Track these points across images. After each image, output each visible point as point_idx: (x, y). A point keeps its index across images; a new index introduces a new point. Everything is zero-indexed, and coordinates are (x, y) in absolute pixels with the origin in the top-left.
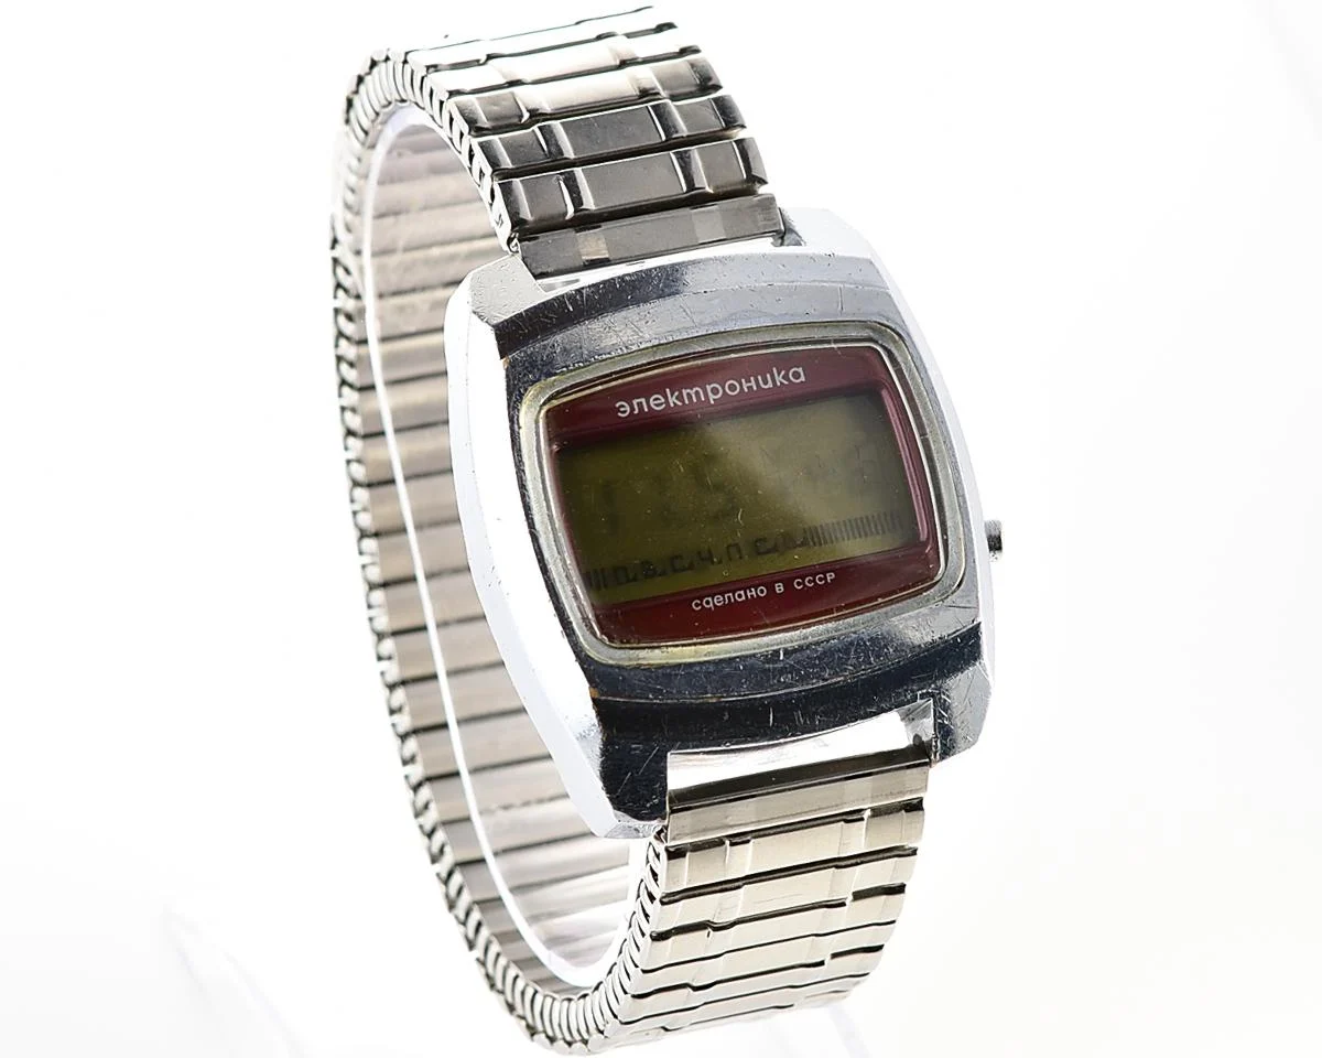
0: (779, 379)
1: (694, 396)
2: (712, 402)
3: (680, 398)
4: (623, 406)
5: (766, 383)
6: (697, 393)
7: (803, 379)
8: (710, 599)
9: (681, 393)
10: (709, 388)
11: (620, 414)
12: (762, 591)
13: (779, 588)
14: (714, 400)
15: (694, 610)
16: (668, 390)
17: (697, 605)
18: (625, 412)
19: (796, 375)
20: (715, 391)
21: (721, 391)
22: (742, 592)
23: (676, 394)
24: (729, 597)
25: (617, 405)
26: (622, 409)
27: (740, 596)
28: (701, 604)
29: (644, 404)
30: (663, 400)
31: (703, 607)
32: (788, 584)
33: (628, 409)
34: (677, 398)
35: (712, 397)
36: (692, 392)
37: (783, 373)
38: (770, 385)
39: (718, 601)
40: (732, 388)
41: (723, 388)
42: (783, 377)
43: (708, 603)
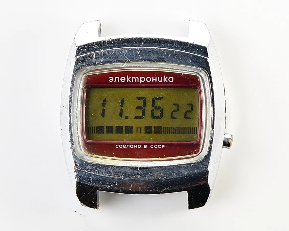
3: (131, 79)
4: (111, 78)
5: (160, 80)
6: (137, 79)
9: (131, 78)
10: (141, 78)
11: (110, 81)
12: (139, 146)
13: (145, 146)
15: (116, 148)
17: (117, 146)
19: (171, 79)
20: (143, 79)
21: (145, 80)
22: (133, 145)
23: (130, 78)
24: (128, 146)
25: (110, 78)
26: (111, 79)
27: (132, 146)
28: (119, 146)
30: (125, 79)
31: (119, 147)
32: (149, 145)
33: (113, 80)
34: (130, 79)
35: (141, 81)
36: (135, 78)
37: (167, 78)
38: (161, 81)
39: (124, 146)
40: (149, 79)
41: (146, 79)
42: (166, 79)
43: (121, 146)
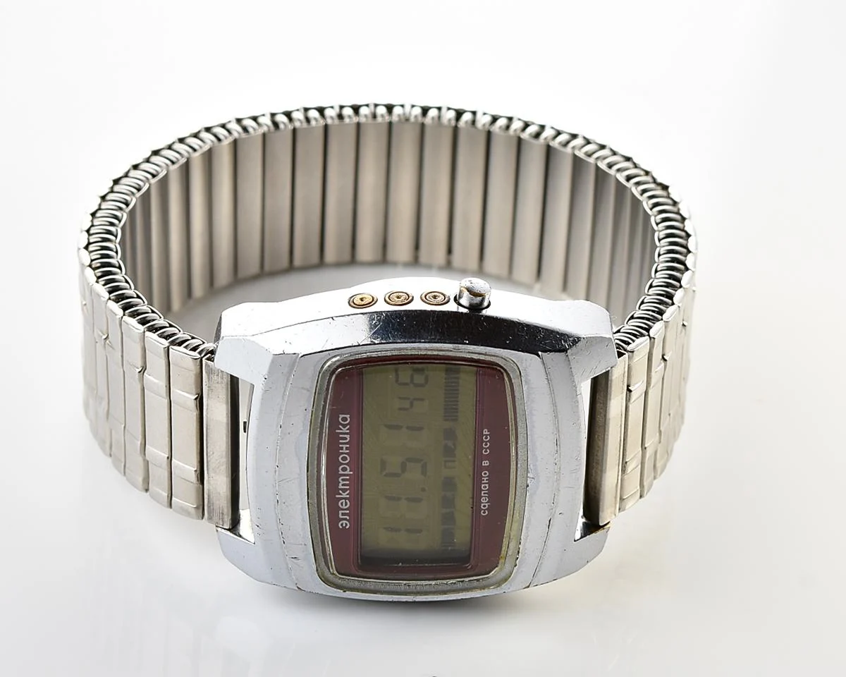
0: (345, 430)
1: (345, 482)
2: (351, 473)
7: (348, 416)
8: (482, 505)
14: (350, 471)
16: (337, 496)
18: (346, 524)
29: (343, 512)
